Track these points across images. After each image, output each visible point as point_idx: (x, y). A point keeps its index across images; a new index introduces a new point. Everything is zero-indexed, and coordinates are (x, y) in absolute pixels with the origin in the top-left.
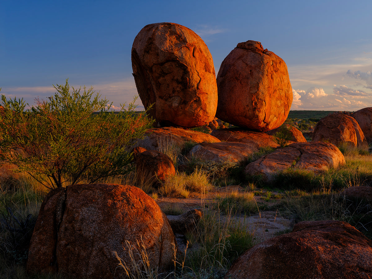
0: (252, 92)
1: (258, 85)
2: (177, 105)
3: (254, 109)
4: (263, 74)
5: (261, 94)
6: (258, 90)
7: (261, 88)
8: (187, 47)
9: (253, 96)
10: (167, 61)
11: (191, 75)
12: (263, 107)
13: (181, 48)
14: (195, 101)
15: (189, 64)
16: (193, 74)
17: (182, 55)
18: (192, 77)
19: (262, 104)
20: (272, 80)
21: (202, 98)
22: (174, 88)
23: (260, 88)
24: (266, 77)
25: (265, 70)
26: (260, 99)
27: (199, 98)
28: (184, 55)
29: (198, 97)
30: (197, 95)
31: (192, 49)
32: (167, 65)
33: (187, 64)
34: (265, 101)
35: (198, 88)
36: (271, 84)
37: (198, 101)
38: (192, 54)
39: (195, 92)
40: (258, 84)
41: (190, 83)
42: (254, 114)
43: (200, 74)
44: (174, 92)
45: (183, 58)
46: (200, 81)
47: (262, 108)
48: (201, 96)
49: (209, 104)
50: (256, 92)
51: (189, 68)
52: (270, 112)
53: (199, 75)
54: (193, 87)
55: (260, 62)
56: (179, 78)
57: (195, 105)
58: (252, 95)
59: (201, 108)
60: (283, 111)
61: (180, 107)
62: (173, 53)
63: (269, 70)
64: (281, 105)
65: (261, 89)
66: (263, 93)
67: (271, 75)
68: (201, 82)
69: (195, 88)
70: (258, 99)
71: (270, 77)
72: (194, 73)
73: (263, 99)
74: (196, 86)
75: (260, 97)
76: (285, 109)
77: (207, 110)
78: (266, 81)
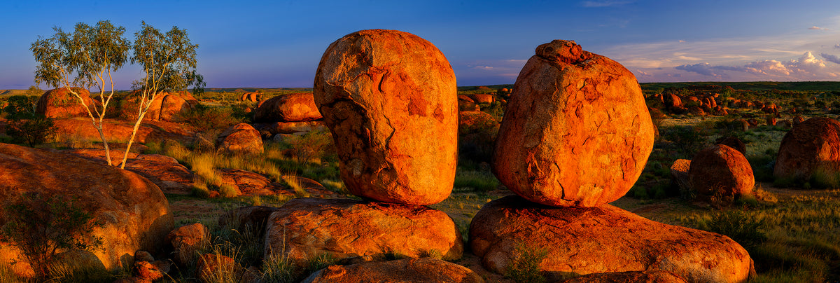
0: (528, 146)
1: (542, 131)
2: (359, 173)
3: (532, 180)
4: (555, 110)
5: (546, 150)
6: (541, 142)
7: (548, 136)
8: (369, 75)
9: (528, 154)
10: (337, 100)
11: (373, 125)
12: (553, 175)
13: (358, 77)
14: (385, 169)
15: (369, 105)
16: (376, 122)
17: (357, 90)
18: (375, 128)
19: (549, 170)
20: (576, 119)
21: (398, 164)
22: (353, 144)
23: (545, 137)
24: (561, 115)
25: (561, 100)
26: (545, 160)
27: (392, 165)
28: (360, 90)
29: (388, 163)
30: (387, 159)
31: (379, 77)
32: (338, 106)
33: (365, 106)
34: (556, 164)
35: (387, 146)
36: (574, 127)
37: (391, 170)
38: (377, 87)
39: (383, 154)
40: (542, 129)
41: (372, 137)
42: (531, 189)
43: (392, 121)
44: (354, 150)
45: (359, 96)
46: (392, 134)
47: (549, 177)
48: (395, 162)
49: (415, 174)
50: (536, 146)
51: (369, 111)
52: (578, 181)
53: (390, 124)
54: (378, 145)
55: (553, 84)
56: (358, 129)
57: (386, 177)
58: (526, 151)
59: (399, 183)
60: (620, 173)
61: (363, 177)
62: (342, 88)
63: (571, 101)
64: (613, 162)
65: (547, 140)
66: (550, 148)
67: (574, 109)
68: (394, 137)
69: (382, 147)
70: (539, 159)
71: (573, 114)
72: (380, 120)
73: (551, 160)
74: (384, 143)
75: (544, 156)
76: (624, 169)
77: (411, 186)
78: (560, 123)
